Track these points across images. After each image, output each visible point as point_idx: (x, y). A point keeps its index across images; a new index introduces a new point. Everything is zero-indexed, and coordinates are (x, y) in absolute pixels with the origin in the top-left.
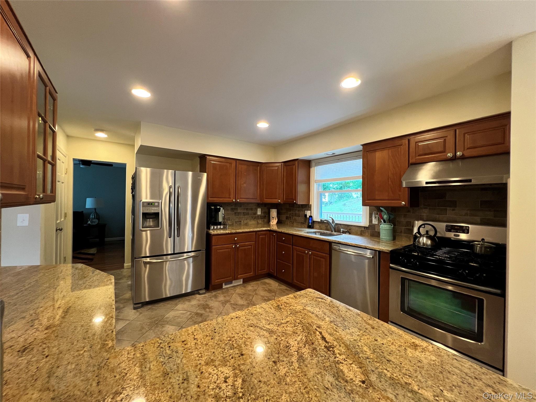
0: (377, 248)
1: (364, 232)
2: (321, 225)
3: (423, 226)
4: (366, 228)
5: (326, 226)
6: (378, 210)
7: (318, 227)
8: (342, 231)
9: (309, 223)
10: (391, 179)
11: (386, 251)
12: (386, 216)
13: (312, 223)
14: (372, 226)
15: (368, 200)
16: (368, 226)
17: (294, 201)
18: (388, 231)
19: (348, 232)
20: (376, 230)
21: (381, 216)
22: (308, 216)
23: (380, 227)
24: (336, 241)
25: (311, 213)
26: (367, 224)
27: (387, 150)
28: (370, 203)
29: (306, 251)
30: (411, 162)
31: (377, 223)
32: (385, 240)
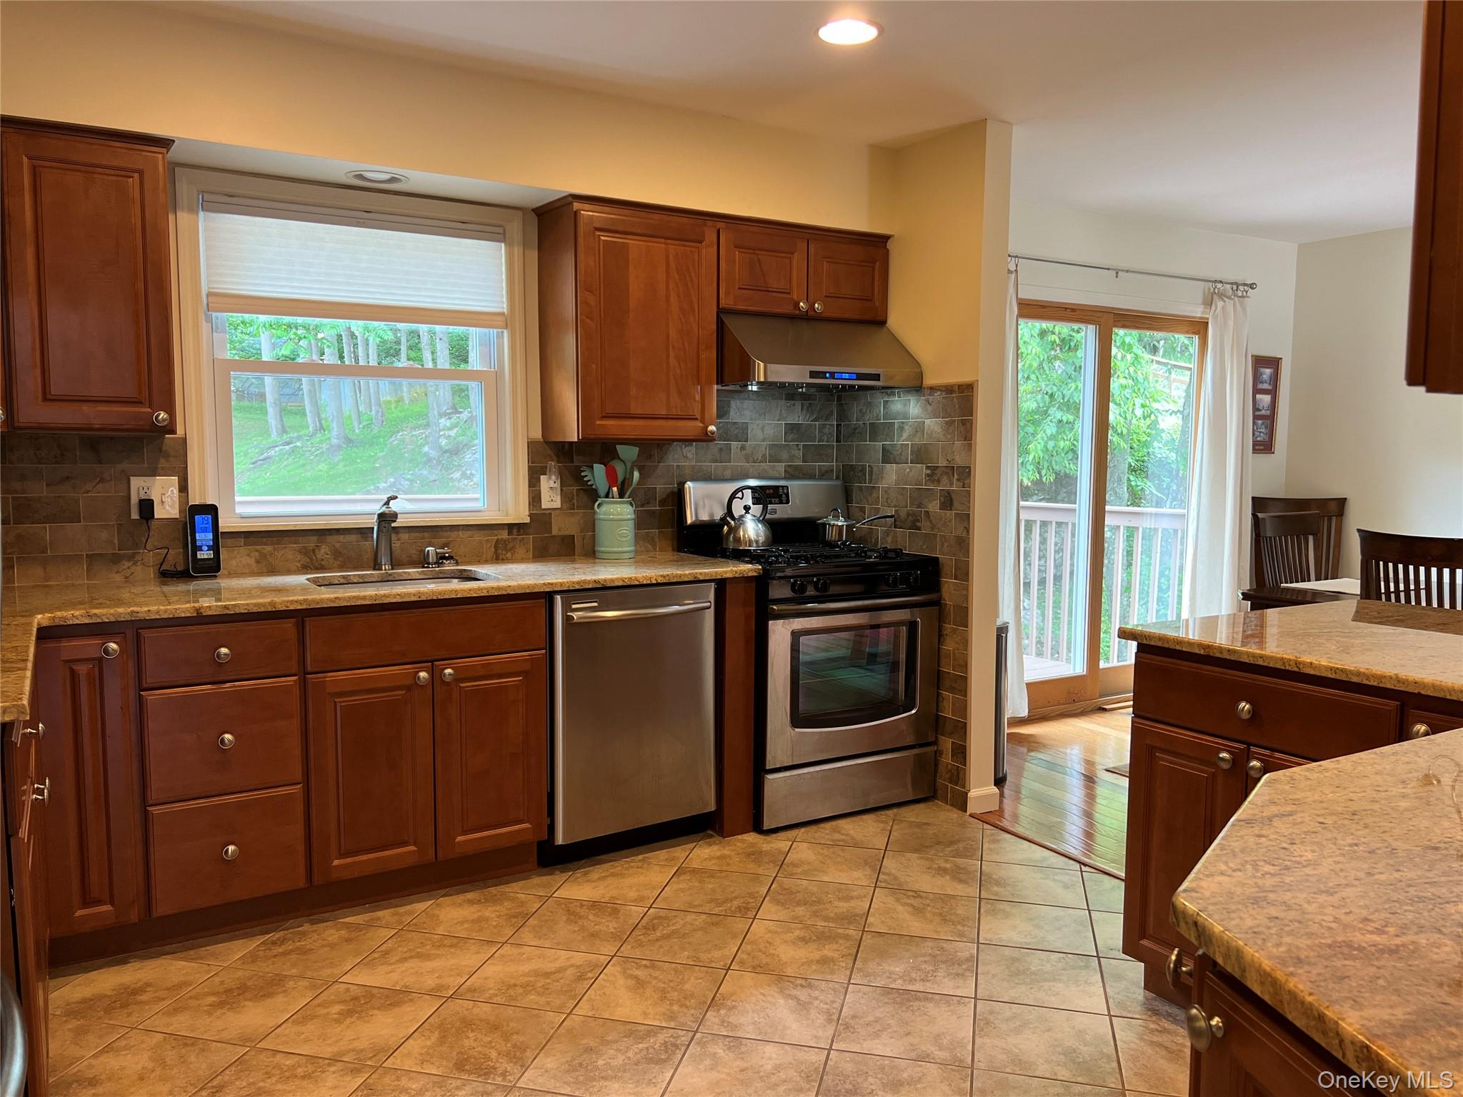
0: (726, 572)
1: (510, 545)
2: (269, 548)
3: (740, 495)
4: (515, 531)
5: (304, 552)
6: (558, 456)
7: (252, 561)
8: (432, 558)
9: (196, 548)
10: (674, 348)
11: (751, 574)
12: (636, 474)
13: (215, 548)
14: (540, 519)
15: (604, 417)
16: (527, 520)
17: (157, 417)
18: (631, 524)
19: (450, 558)
20: (555, 531)
21: (611, 477)
22: (159, 513)
23: (597, 516)
24: (585, 582)
25: (183, 488)
26: (520, 513)
27: (663, 246)
28: (612, 427)
29: (423, 674)
30: (723, 303)
31: (557, 504)
32: (627, 556)
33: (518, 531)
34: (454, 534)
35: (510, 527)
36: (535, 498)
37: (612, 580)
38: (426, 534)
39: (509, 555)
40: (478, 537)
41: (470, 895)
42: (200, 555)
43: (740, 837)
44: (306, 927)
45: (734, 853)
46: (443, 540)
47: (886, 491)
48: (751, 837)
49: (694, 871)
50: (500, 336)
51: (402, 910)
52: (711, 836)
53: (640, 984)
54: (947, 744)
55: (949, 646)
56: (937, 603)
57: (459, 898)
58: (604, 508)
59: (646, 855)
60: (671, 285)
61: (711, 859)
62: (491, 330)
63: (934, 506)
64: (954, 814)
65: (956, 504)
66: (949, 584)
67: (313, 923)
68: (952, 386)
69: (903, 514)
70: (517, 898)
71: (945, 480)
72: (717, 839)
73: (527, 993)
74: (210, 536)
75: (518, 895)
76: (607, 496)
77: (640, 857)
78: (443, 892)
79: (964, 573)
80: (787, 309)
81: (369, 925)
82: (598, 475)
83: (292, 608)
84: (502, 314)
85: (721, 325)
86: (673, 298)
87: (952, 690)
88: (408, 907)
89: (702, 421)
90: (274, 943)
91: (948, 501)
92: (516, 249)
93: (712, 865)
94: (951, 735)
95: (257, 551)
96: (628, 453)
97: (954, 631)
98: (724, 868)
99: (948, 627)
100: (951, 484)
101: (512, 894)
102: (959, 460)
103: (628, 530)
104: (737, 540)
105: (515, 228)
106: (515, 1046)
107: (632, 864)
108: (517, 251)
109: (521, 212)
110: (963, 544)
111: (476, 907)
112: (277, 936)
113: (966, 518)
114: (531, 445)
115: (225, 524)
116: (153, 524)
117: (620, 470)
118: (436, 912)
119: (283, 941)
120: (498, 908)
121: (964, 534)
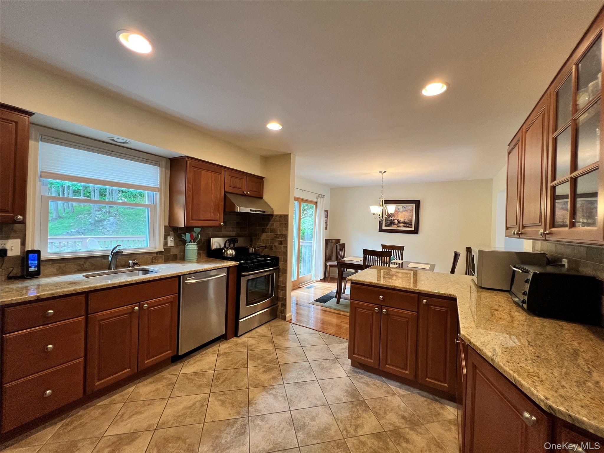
0: (230, 265)
1: (157, 259)
2: (63, 265)
3: (228, 241)
5: (80, 265)
6: (174, 231)
7: (55, 270)
8: (131, 265)
9: (28, 267)
10: (213, 201)
11: (237, 265)
12: (200, 236)
13: (38, 266)
14: (167, 249)
15: (192, 220)
16: (163, 250)
17: (17, 218)
18: (197, 251)
19: (137, 264)
20: (171, 253)
21: (192, 236)
22: (9, 254)
23: (185, 248)
24: (191, 271)
25: (23, 243)
26: (160, 248)
27: (211, 173)
28: (195, 223)
29: (137, 308)
30: (227, 190)
31: (173, 245)
32: (195, 260)
33: (160, 254)
34: (138, 256)
35: (157, 253)
36: (166, 243)
37: (199, 270)
38: (128, 256)
39: (156, 261)
40: (146, 256)
41: (150, 380)
42: (30, 270)
43: (231, 339)
44: (81, 412)
45: (232, 345)
46: (134, 258)
47: (263, 240)
48: (235, 339)
49: (224, 354)
50: (156, 194)
51: (123, 393)
52: (223, 341)
53: (223, 403)
54: (280, 304)
55: (281, 279)
56: (278, 269)
57: (145, 382)
58: (188, 246)
59: (206, 351)
60: (213, 183)
61: (226, 348)
62: (153, 192)
63: (277, 244)
64: (283, 322)
65: (283, 244)
66: (281, 264)
67: (84, 409)
68: (282, 215)
69: (268, 245)
70: (167, 377)
71: (280, 238)
72: (225, 341)
73: (185, 418)
74: (36, 262)
75: (168, 376)
76: (190, 242)
77: (204, 352)
78: (138, 381)
79: (285, 261)
80: (241, 193)
81: (111, 404)
82: (188, 236)
83: (84, 291)
84: (158, 188)
85: (225, 195)
86: (213, 188)
87: (282, 290)
88: (126, 391)
89: (220, 221)
90: (67, 425)
91: (281, 243)
92: (163, 169)
93: (227, 351)
94: (281, 301)
95: (57, 266)
96: (197, 230)
97: (282, 275)
98: (232, 351)
99: (281, 274)
100: (282, 239)
101: (165, 376)
102: (284, 233)
103: (195, 253)
104: (227, 254)
105: (163, 163)
106: (189, 445)
107: (203, 355)
108: (163, 170)
109: (165, 159)
110: (285, 253)
111: (153, 385)
112: (68, 421)
113: (286, 247)
114: (165, 227)
115: (43, 257)
116: (6, 258)
117: (194, 234)
118: (138, 391)
119: (71, 422)
120: (161, 383)
121: (285, 251)
